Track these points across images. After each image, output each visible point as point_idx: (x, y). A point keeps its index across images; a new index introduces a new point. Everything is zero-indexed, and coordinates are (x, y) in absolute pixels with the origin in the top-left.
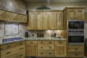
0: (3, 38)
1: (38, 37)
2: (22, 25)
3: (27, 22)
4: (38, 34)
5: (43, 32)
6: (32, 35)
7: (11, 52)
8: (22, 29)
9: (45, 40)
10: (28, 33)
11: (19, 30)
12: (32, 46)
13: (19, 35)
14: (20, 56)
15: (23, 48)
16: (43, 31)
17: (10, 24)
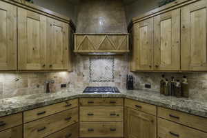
0: (88, 84)
1: (162, 93)
2: (120, 59)
3: (128, 51)
4: (163, 84)
5: (186, 80)
6: (144, 85)
7: (94, 113)
8: (120, 69)
9: (190, 113)
10: (132, 78)
11: (113, 70)
12: (140, 116)
13: (113, 81)
14: (112, 130)
15: (118, 115)
16: (185, 77)
17: (99, 58)
